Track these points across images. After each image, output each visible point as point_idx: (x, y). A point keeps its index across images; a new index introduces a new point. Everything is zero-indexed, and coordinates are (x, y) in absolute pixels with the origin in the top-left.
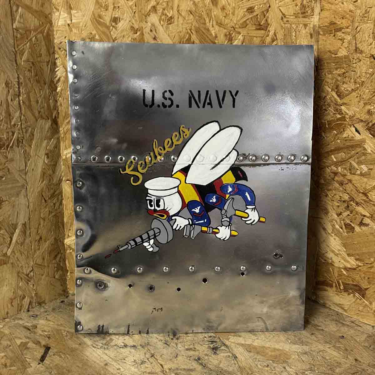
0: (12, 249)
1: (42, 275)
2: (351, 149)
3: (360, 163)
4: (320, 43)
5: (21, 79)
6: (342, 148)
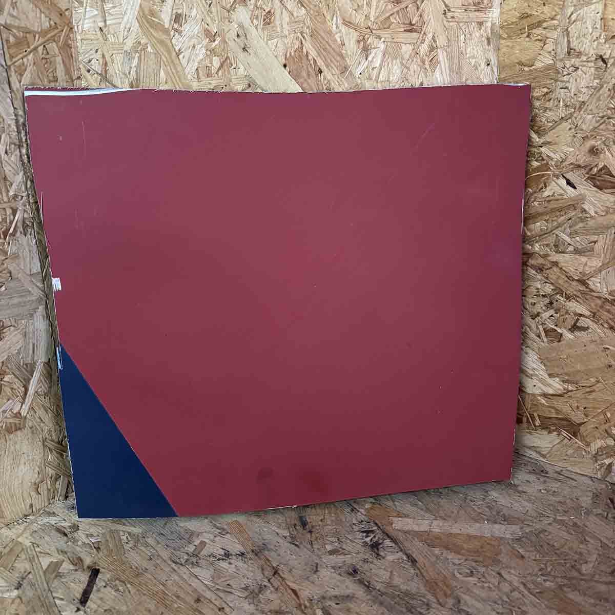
0: (29, 404)
2: (558, 213)
3: (573, 234)
4: (501, 51)
5: (21, 116)
6: (542, 214)
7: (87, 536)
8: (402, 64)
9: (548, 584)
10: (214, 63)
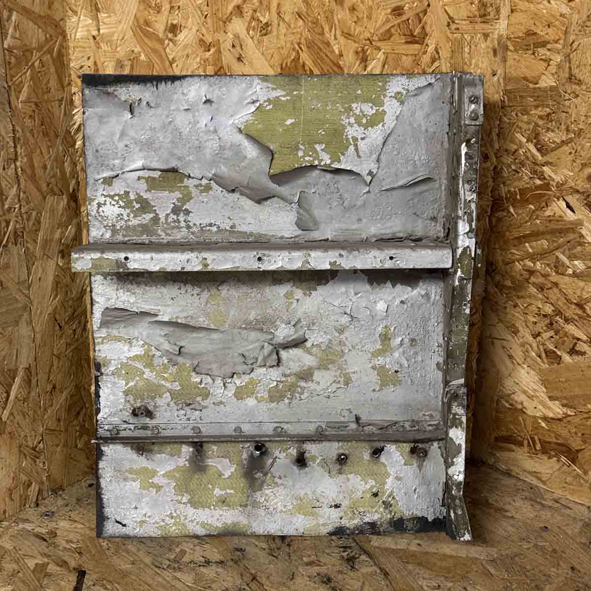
0: (9, 410)
1: (58, 445)
2: (558, 234)
3: (572, 257)
4: (508, 63)
5: (18, 131)
6: (543, 233)
7: (68, 541)
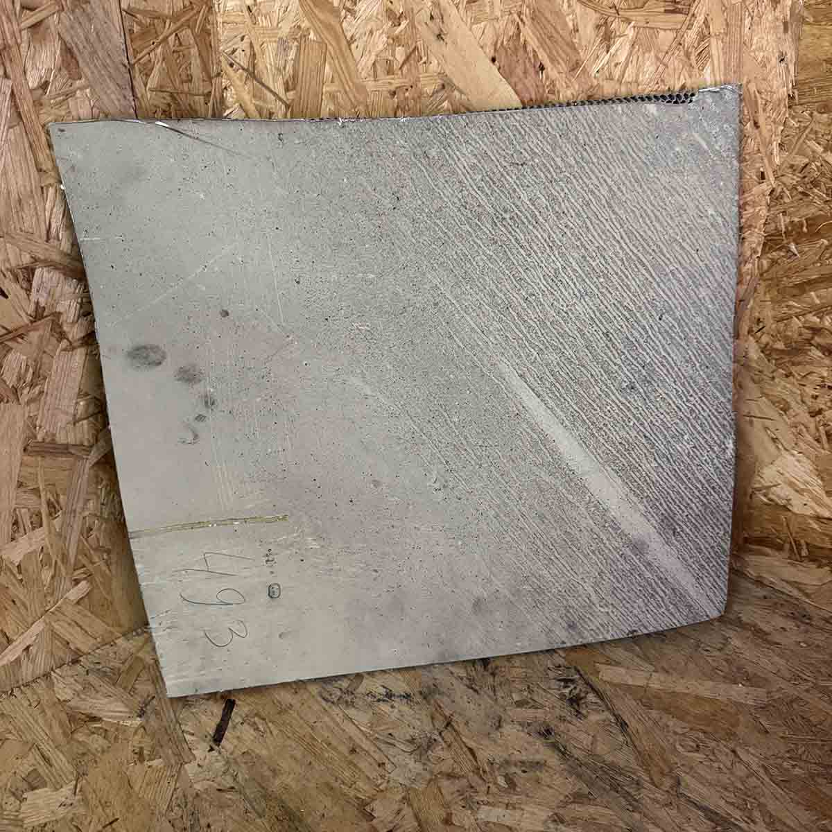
4: (803, 43)
8: (657, 58)
9: (797, 771)
10: (398, 56)
